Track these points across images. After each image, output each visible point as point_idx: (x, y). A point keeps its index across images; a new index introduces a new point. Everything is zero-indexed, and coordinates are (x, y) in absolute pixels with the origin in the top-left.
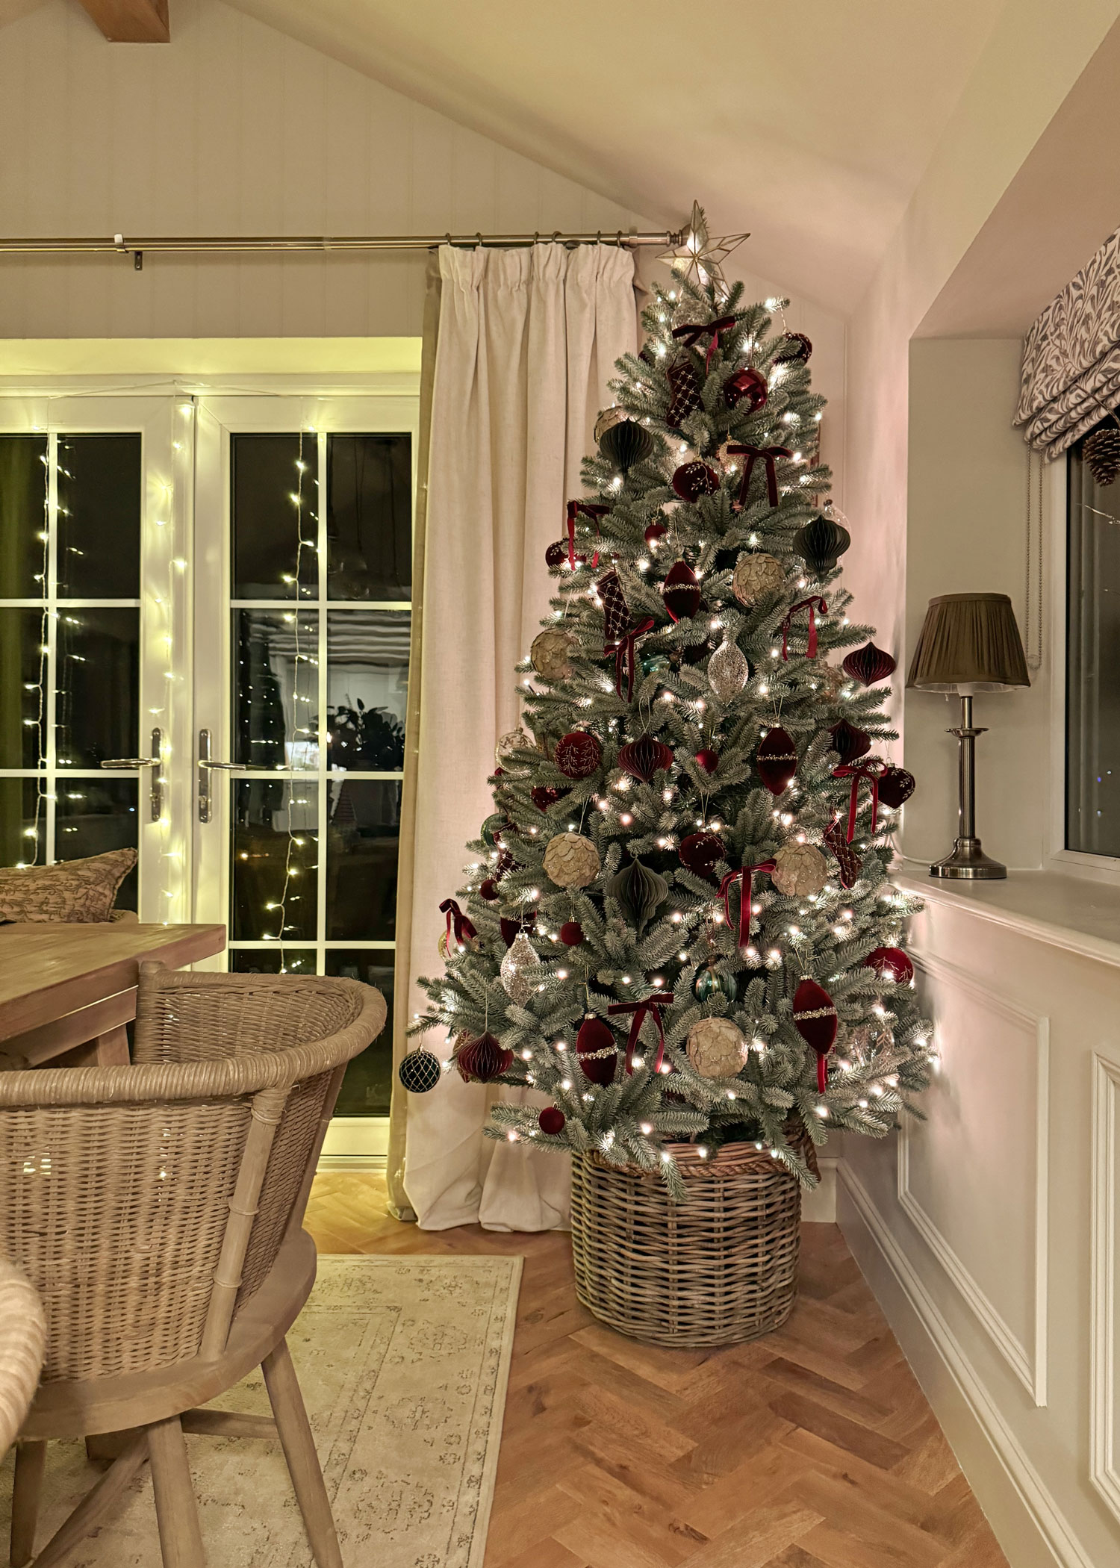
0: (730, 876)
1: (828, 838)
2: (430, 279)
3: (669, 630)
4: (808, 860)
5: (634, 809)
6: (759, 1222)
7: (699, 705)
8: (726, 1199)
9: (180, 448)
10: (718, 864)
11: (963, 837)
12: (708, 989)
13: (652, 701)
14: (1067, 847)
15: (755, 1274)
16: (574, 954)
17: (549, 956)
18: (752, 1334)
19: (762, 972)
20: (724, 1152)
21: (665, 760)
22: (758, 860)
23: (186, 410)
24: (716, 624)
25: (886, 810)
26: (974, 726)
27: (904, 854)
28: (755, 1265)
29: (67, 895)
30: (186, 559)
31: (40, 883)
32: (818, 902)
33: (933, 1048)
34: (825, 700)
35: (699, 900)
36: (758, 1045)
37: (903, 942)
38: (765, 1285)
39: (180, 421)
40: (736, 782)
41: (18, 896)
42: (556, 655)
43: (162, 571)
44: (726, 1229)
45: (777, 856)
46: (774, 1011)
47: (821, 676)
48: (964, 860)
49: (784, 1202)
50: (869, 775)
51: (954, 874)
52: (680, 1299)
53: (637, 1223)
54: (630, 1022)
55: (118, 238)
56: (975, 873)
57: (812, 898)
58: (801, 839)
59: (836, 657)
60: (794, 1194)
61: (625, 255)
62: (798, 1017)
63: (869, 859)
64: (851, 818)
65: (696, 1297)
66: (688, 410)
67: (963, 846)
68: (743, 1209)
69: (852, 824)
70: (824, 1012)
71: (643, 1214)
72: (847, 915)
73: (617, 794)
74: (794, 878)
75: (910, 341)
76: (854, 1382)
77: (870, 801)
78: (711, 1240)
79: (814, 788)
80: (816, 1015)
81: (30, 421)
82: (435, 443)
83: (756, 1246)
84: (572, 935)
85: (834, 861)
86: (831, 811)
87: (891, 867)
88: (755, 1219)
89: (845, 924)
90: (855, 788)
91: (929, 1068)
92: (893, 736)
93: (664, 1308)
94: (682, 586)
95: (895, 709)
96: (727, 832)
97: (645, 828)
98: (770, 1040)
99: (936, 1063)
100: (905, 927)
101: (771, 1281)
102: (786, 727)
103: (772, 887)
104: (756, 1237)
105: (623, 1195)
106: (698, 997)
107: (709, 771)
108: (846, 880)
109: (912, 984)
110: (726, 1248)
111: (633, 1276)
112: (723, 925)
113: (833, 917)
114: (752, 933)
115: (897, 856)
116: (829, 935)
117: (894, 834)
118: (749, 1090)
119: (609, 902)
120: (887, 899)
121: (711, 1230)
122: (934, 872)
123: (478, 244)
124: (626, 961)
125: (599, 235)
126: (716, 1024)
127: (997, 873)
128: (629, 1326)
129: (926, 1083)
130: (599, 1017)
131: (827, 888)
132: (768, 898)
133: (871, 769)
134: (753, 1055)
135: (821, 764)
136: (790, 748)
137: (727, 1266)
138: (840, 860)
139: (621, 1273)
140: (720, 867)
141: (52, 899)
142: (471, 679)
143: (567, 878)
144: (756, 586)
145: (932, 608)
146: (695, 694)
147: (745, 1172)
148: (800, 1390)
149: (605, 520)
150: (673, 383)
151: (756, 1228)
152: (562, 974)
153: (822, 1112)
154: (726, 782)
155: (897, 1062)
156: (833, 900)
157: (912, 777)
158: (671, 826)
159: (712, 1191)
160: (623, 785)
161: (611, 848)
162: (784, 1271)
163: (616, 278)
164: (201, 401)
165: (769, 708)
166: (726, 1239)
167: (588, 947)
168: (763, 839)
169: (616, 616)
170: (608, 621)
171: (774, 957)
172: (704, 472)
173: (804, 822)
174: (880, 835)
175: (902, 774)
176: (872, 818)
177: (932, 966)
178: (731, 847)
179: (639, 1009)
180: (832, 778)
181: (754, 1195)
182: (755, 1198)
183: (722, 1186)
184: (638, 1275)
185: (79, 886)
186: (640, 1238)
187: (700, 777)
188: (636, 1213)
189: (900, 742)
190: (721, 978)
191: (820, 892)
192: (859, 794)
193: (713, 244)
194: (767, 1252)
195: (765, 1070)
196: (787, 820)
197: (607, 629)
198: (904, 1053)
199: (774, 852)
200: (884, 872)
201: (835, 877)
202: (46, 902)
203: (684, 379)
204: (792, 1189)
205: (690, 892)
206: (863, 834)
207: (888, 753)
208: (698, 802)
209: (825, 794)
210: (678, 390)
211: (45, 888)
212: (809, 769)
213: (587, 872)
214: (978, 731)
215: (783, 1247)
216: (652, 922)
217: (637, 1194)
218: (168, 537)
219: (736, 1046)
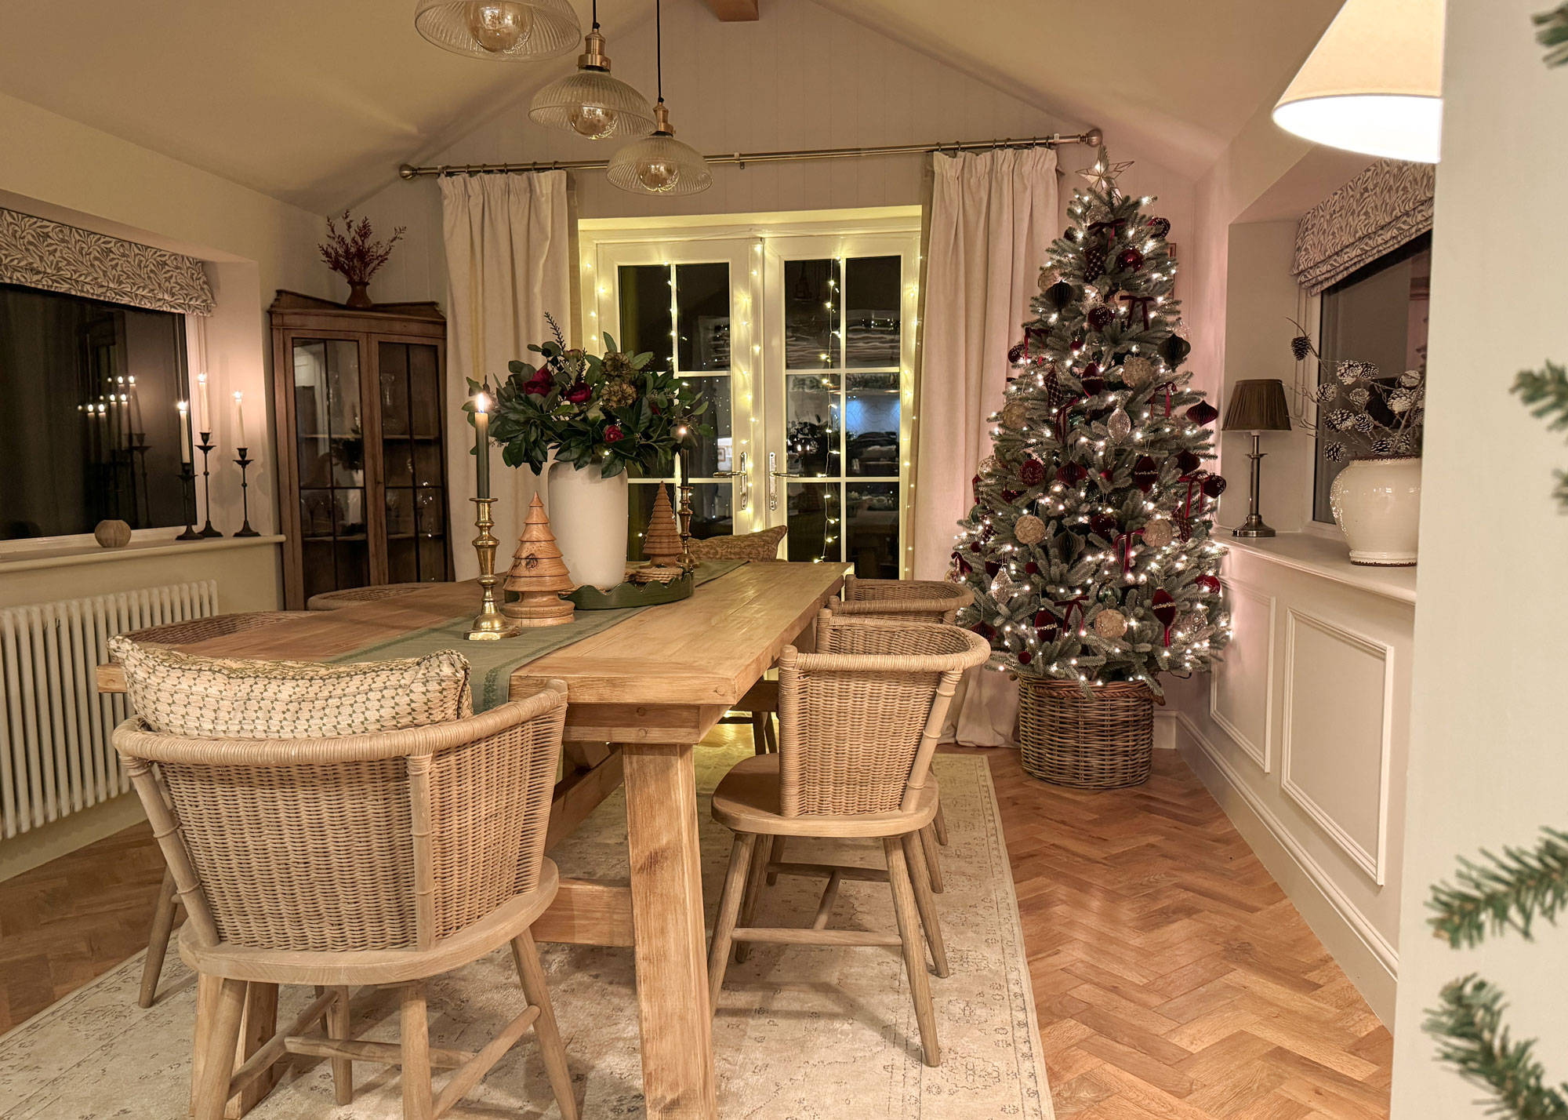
0: (1119, 537)
1: (1174, 516)
2: (927, 171)
3: (1084, 401)
4: (1162, 527)
5: (1066, 501)
6: (1130, 723)
7: (1102, 444)
8: (1111, 710)
9: (755, 273)
10: (1112, 530)
11: (1252, 514)
12: (1106, 595)
13: (1075, 442)
14: (1314, 519)
15: (1127, 751)
16: (1035, 577)
17: (1018, 579)
18: (1125, 784)
19: (1136, 586)
20: (1111, 685)
21: (1082, 476)
22: (1135, 528)
23: (758, 248)
24: (1111, 398)
25: (1210, 500)
26: (1260, 453)
27: (1219, 523)
28: (1128, 746)
29: (759, 549)
30: (760, 345)
31: (746, 543)
32: (1168, 550)
33: (1230, 627)
34: (1175, 437)
35: (1100, 550)
36: (1134, 623)
37: (1217, 573)
38: (1133, 757)
39: (754, 254)
40: (1123, 486)
41: (737, 550)
42: (1018, 416)
43: (746, 352)
44: (1111, 726)
45: (1145, 526)
46: (1142, 605)
47: (1173, 425)
48: (1252, 526)
49: (1144, 715)
50: (1199, 481)
51: (1246, 534)
52: (1085, 762)
53: (1061, 723)
54: (1065, 611)
55: (736, 154)
56: (1257, 533)
57: (1164, 548)
58: (1158, 517)
59: (1181, 410)
60: (1150, 712)
61: (1052, 153)
62: (1155, 608)
63: (1198, 527)
64: (1187, 506)
65: (1094, 762)
66: (1097, 274)
67: (1251, 519)
68: (1121, 716)
69: (1188, 508)
70: (1169, 605)
71: (1064, 718)
72: (1184, 558)
73: (1056, 494)
74: (1154, 537)
75: (1230, 226)
76: (1183, 802)
77: (1199, 494)
78: (1103, 731)
79: (1167, 488)
80: (1165, 606)
81: (660, 257)
82: (930, 277)
83: (1128, 736)
84: (1032, 568)
85: (1178, 528)
86: (1177, 501)
87: (1211, 531)
88: (1128, 722)
89: (1182, 562)
90: (1191, 487)
91: (1227, 637)
92: (1215, 457)
93: (1076, 767)
94: (1092, 378)
95: (1217, 440)
96: (1117, 514)
97: (1072, 512)
98: (1140, 619)
99: (1231, 634)
100: (1218, 564)
101: (1137, 756)
102: (1151, 455)
103: (1142, 542)
104: (1128, 732)
105: (1053, 709)
106: (1099, 600)
107: (1108, 480)
108: (1184, 538)
109: (1221, 594)
110: (1111, 736)
111: (1059, 751)
112: (1114, 563)
113: (1176, 558)
114: (1131, 566)
115: (1215, 525)
116: (1172, 568)
117: (1214, 513)
118: (1128, 646)
119: (1053, 551)
120: (1208, 549)
121: (1103, 726)
122: (1235, 533)
123: (957, 149)
124: (1062, 582)
125: (1035, 139)
126: (1110, 612)
127: (1270, 533)
128: (1057, 778)
129: (1224, 644)
130: (1047, 610)
131: (1173, 543)
132: (1140, 548)
133: (1200, 477)
134: (1130, 628)
135: (1171, 475)
136: (1153, 468)
137: (1112, 746)
138: (1180, 527)
139: (1052, 750)
140: (1113, 532)
141: (754, 551)
142: (951, 422)
143: (1029, 539)
144: (1136, 377)
145: (1237, 386)
146: (1100, 437)
147: (1122, 696)
148: (1152, 804)
149: (1049, 340)
150: (1088, 258)
151: (1128, 726)
152: (1027, 588)
153: (1166, 654)
154: (1117, 486)
155: (1210, 633)
156: (1176, 549)
157: (1225, 481)
158: (1086, 511)
159: (1104, 705)
160: (1058, 489)
161: (1051, 523)
162: (1143, 753)
163: (1046, 167)
164: (767, 241)
165: (1141, 446)
166: (1111, 731)
167: (1040, 574)
168: (1137, 517)
169: (1054, 395)
170: (1050, 398)
171: (1143, 578)
172: (1107, 313)
173: (1161, 507)
174: (1206, 513)
175: (1219, 479)
176: (1201, 503)
177: (1231, 584)
178: (1119, 521)
179: (1070, 604)
180: (1178, 482)
181: (1127, 709)
182: (1128, 711)
183: (1109, 702)
184: (1062, 750)
185: (764, 545)
186: (1063, 730)
187: (1103, 483)
188: (1061, 717)
189: (1219, 460)
190: (1112, 589)
191: (1168, 545)
192: (1193, 491)
193: (1111, 168)
194: (1134, 740)
195: (1136, 636)
196: (1151, 506)
197: (1049, 402)
198: (1212, 629)
199: (1143, 523)
200: (1207, 534)
201: (1178, 537)
202: (750, 553)
203: (1095, 255)
204: (1149, 709)
205: (1096, 546)
206: (1194, 513)
207: (1211, 467)
208: (1101, 497)
209: (1173, 491)
210: (1091, 262)
211: (749, 546)
212: (1165, 477)
213: (1039, 536)
214: (1262, 455)
215: (1143, 740)
216: (1075, 561)
217: (1061, 707)
218: (748, 331)
219: (1122, 623)
